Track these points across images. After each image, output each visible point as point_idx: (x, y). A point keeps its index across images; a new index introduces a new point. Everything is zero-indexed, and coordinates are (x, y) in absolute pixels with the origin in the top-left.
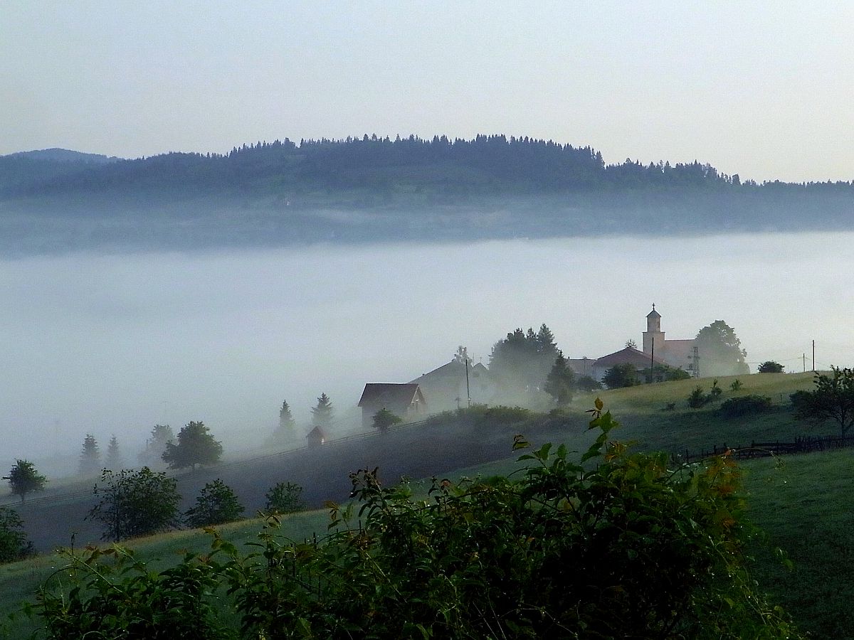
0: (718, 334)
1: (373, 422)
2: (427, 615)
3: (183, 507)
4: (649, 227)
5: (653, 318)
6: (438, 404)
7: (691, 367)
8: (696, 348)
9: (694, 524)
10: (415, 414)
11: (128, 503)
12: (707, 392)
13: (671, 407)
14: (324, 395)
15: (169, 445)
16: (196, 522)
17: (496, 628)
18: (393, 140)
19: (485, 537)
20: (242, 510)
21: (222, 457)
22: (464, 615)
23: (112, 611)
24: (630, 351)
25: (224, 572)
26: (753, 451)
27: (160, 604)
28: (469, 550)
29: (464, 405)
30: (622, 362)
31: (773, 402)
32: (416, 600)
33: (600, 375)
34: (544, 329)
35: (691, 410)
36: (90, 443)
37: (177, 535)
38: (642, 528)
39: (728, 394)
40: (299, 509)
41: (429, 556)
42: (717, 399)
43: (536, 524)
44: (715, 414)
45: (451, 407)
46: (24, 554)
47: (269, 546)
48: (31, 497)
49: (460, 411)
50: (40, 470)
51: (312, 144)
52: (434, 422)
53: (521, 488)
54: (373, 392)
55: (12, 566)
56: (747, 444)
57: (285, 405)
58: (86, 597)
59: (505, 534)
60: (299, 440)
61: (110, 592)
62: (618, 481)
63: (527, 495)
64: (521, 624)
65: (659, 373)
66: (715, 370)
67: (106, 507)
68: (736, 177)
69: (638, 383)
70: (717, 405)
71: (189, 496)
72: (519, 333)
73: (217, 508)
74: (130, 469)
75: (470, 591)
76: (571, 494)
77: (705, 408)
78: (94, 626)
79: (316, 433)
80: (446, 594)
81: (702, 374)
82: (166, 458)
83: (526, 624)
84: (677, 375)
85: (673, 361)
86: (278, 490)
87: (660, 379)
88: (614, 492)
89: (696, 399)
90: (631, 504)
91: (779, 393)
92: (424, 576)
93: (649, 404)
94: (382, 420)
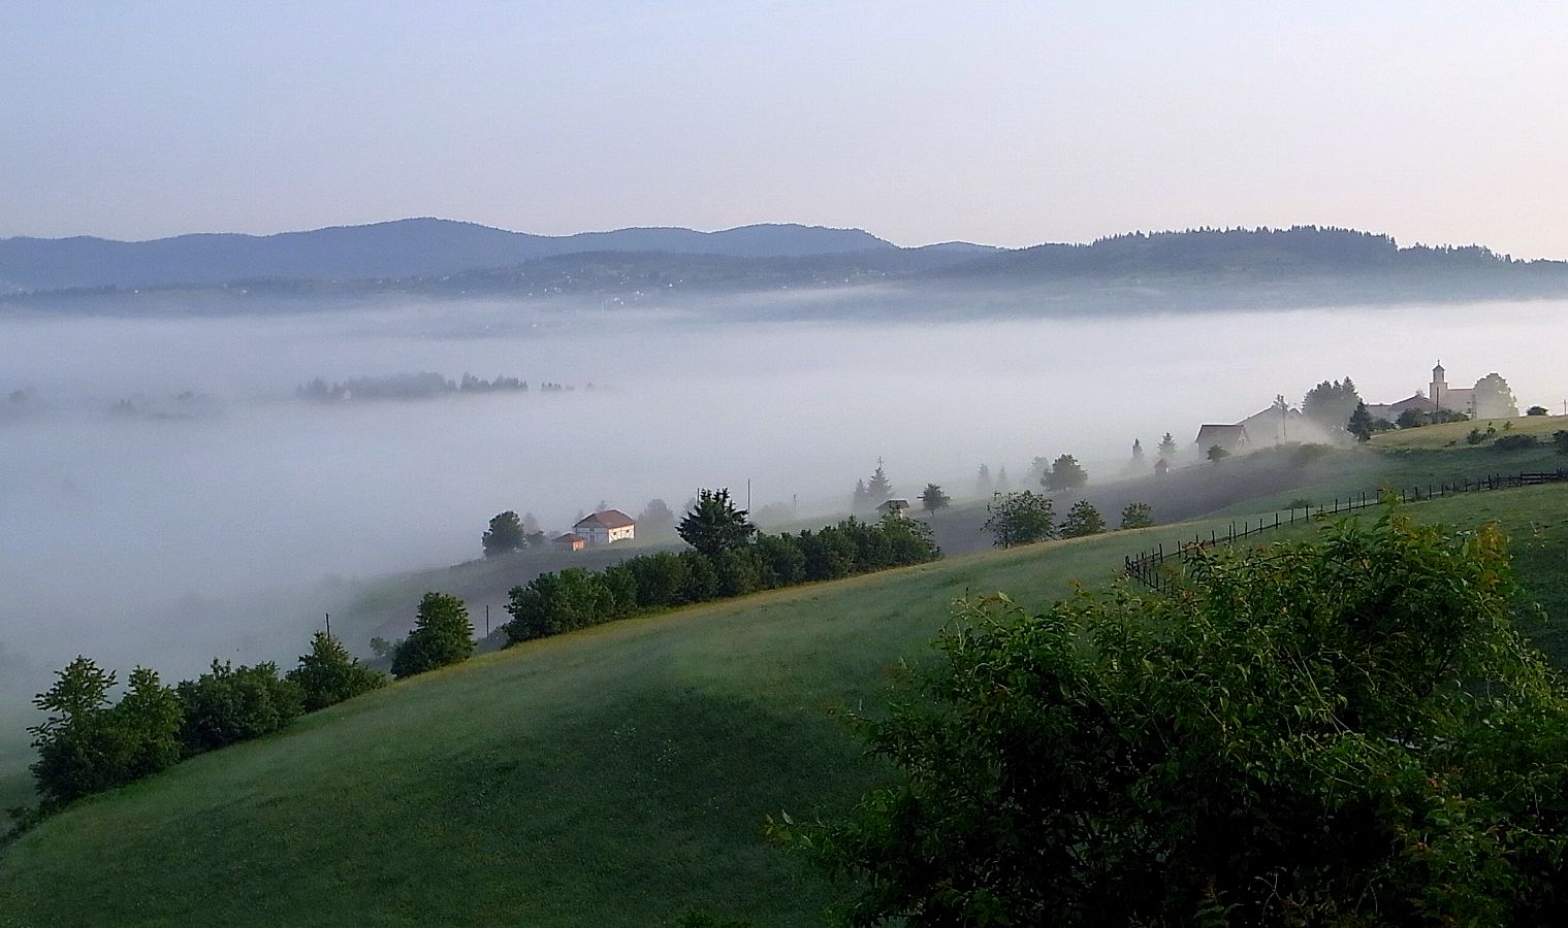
0: (1492, 384)
1: (1208, 456)
2: (1245, 657)
3: (1056, 521)
4: (1436, 297)
5: (1438, 370)
6: (1260, 442)
7: (1469, 411)
8: (1474, 396)
9: (1465, 583)
10: (1239, 449)
11: (1015, 518)
12: (1483, 431)
13: (1453, 443)
14: (1168, 434)
15: (1046, 473)
16: (1067, 534)
17: (1301, 665)
18: (1223, 230)
19: (1292, 595)
20: (1103, 524)
21: (1088, 483)
22: (1276, 657)
23: (998, 646)
24: (1418, 397)
25: (1084, 615)
26: (1521, 479)
27: (1036, 641)
28: (1279, 605)
29: (1282, 442)
30: (1412, 407)
31: (1539, 440)
32: (1237, 645)
33: (1393, 418)
34: (1348, 380)
35: (1470, 446)
36: (984, 471)
37: (1052, 544)
38: (1421, 585)
39: (1502, 434)
40: (1149, 524)
41: (1246, 611)
42: (1491, 437)
43: (1335, 581)
44: (1489, 449)
45: (1272, 444)
46: (934, 557)
47: (1120, 595)
48: (938, 512)
49: (1278, 447)
50: (945, 491)
51: (1158, 234)
52: (1256, 455)
53: (1321, 552)
54: (1207, 430)
55: (925, 566)
56: (1516, 473)
57: (1137, 442)
58: (976, 635)
59: (1309, 591)
60: (1148, 469)
61: (996, 631)
62: (1402, 547)
63: (1327, 557)
64: (1322, 663)
65: (1444, 416)
66: (1488, 414)
67: (996, 521)
68: (1508, 256)
69: (1426, 424)
70: (1492, 441)
71: (1061, 511)
72: (1327, 384)
73: (1083, 522)
74: (1015, 491)
75: (1279, 638)
76: (1364, 557)
77: (1481, 445)
78: (984, 659)
79: (1162, 464)
80: (1259, 641)
81: (1479, 417)
82: (1043, 483)
83: (1328, 663)
84: (1458, 418)
85: (1455, 407)
86: (1132, 509)
87: (1443, 421)
88: (1399, 557)
89: (1474, 437)
90: (1413, 567)
91: (1543, 431)
92: (1244, 626)
93: (1435, 441)
94: (1214, 453)
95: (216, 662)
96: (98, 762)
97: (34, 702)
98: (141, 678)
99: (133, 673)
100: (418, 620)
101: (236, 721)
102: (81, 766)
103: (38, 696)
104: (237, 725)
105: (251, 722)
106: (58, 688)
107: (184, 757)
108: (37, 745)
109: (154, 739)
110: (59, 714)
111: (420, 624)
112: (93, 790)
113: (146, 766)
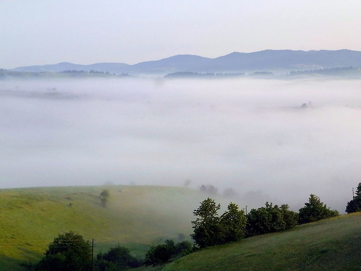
95: (267, 203)
96: (211, 235)
97: (193, 212)
98: (232, 207)
99: (229, 205)
100: (356, 192)
101: (269, 225)
102: (206, 236)
103: (195, 210)
104: (269, 226)
105: (275, 226)
106: (200, 208)
107: (247, 236)
108: (194, 227)
109: (234, 229)
110: (200, 218)
111: (357, 194)
112: (210, 245)
113: (231, 238)
